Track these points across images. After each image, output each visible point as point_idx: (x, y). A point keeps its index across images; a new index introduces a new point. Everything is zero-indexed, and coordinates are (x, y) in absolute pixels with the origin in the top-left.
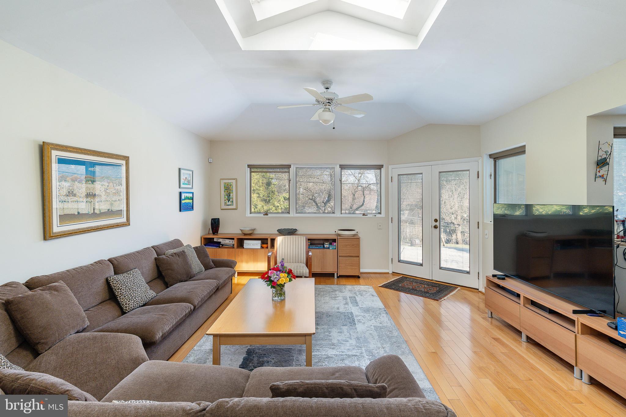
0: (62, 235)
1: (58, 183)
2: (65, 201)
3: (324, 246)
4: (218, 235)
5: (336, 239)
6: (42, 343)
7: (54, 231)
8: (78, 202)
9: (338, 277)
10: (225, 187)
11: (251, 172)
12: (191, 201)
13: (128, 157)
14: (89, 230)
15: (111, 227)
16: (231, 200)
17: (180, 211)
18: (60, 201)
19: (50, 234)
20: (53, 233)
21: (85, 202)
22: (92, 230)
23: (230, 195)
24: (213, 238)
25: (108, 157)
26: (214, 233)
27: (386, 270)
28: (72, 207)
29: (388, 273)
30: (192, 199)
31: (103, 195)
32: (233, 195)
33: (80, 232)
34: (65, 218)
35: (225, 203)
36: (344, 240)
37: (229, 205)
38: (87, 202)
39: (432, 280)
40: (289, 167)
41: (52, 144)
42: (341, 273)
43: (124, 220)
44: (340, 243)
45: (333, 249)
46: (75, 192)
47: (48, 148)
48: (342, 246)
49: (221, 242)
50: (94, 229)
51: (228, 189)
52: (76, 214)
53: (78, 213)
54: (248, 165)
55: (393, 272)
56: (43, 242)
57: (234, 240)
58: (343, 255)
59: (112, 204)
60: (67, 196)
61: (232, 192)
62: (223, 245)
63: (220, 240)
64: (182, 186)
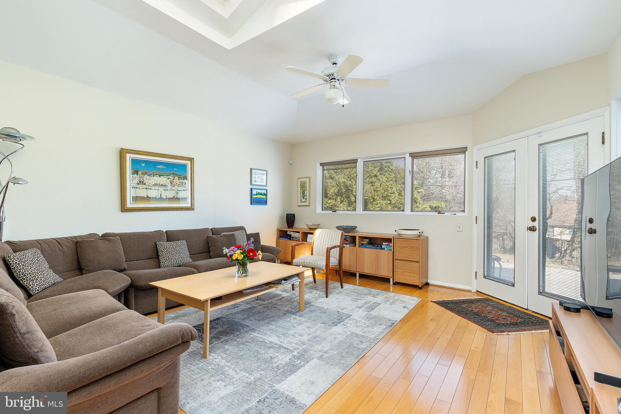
0: (134, 210)
1: (131, 176)
2: (137, 188)
3: (382, 247)
4: (293, 228)
5: (392, 239)
6: (86, 270)
7: (128, 206)
8: (147, 189)
9: (393, 283)
10: (301, 186)
11: (323, 170)
12: (264, 197)
13: (193, 159)
14: (156, 209)
15: (175, 209)
16: (305, 197)
17: (251, 204)
18: (133, 187)
19: (124, 208)
20: (127, 208)
21: (153, 189)
22: (159, 209)
23: (304, 193)
24: (287, 231)
25: (173, 158)
26: (289, 227)
27: (469, 287)
28: (142, 193)
29: (470, 291)
30: (266, 195)
31: (169, 186)
32: (307, 193)
33: (148, 209)
34: (136, 199)
35: (301, 200)
36: (401, 241)
37: (303, 202)
38: (154, 189)
39: (527, 309)
40: (355, 161)
41: (127, 150)
42: (397, 280)
43: (189, 205)
44: (397, 243)
45: (388, 250)
46: (145, 182)
47: (123, 152)
48: (398, 248)
49: (292, 235)
50: (160, 209)
51: (303, 186)
52: (146, 197)
53: (148, 196)
54: (321, 164)
55: (477, 291)
56: (121, 212)
57: (299, 233)
58: (400, 259)
59: (177, 193)
60: (139, 184)
61: (306, 190)
62: (293, 238)
63: (292, 233)
64: (253, 183)
